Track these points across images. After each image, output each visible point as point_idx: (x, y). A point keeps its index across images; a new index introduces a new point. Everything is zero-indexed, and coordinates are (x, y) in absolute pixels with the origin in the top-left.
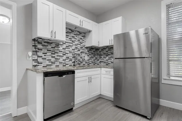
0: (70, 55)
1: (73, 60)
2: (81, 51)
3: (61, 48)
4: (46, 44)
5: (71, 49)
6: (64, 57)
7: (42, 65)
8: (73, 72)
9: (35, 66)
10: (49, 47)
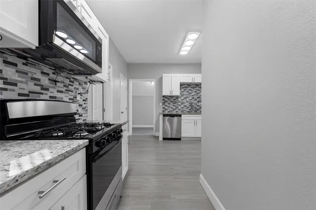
0: (187, 104)
1: (190, 108)
2: (198, 100)
3: (180, 100)
4: (170, 98)
5: (188, 99)
6: (182, 106)
7: (168, 111)
8: (180, 116)
9: (163, 111)
10: (172, 100)
